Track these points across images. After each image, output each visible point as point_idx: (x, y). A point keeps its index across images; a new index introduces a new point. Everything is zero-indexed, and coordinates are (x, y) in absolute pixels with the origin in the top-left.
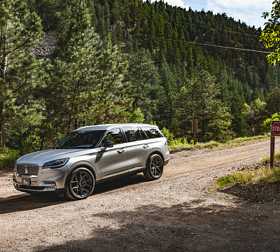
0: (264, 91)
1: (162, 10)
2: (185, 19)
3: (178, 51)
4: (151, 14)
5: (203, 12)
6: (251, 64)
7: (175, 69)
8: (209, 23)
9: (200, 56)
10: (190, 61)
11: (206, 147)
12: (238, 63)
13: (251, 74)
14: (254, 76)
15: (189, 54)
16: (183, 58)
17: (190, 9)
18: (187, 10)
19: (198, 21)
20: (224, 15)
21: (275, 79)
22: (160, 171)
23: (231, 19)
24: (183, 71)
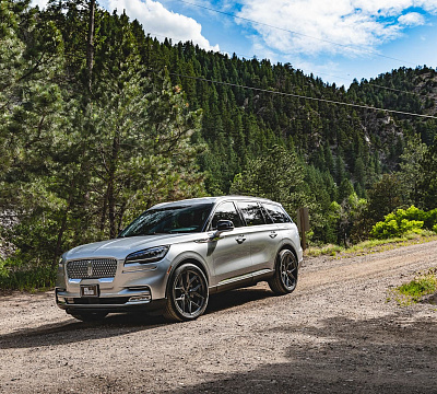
0: (355, 185)
1: (190, 57)
2: (227, 71)
3: (220, 121)
4: (175, 61)
5: (255, 61)
6: (332, 143)
7: (217, 148)
8: (265, 79)
9: (254, 129)
10: (240, 137)
11: (323, 254)
12: (312, 141)
13: (333, 158)
14: (338, 161)
15: (237, 126)
16: (228, 131)
17: (234, 57)
18: (230, 57)
19: (248, 74)
20: (287, 66)
21: (370, 165)
22: (293, 279)
23: (299, 73)
24: (229, 152)
